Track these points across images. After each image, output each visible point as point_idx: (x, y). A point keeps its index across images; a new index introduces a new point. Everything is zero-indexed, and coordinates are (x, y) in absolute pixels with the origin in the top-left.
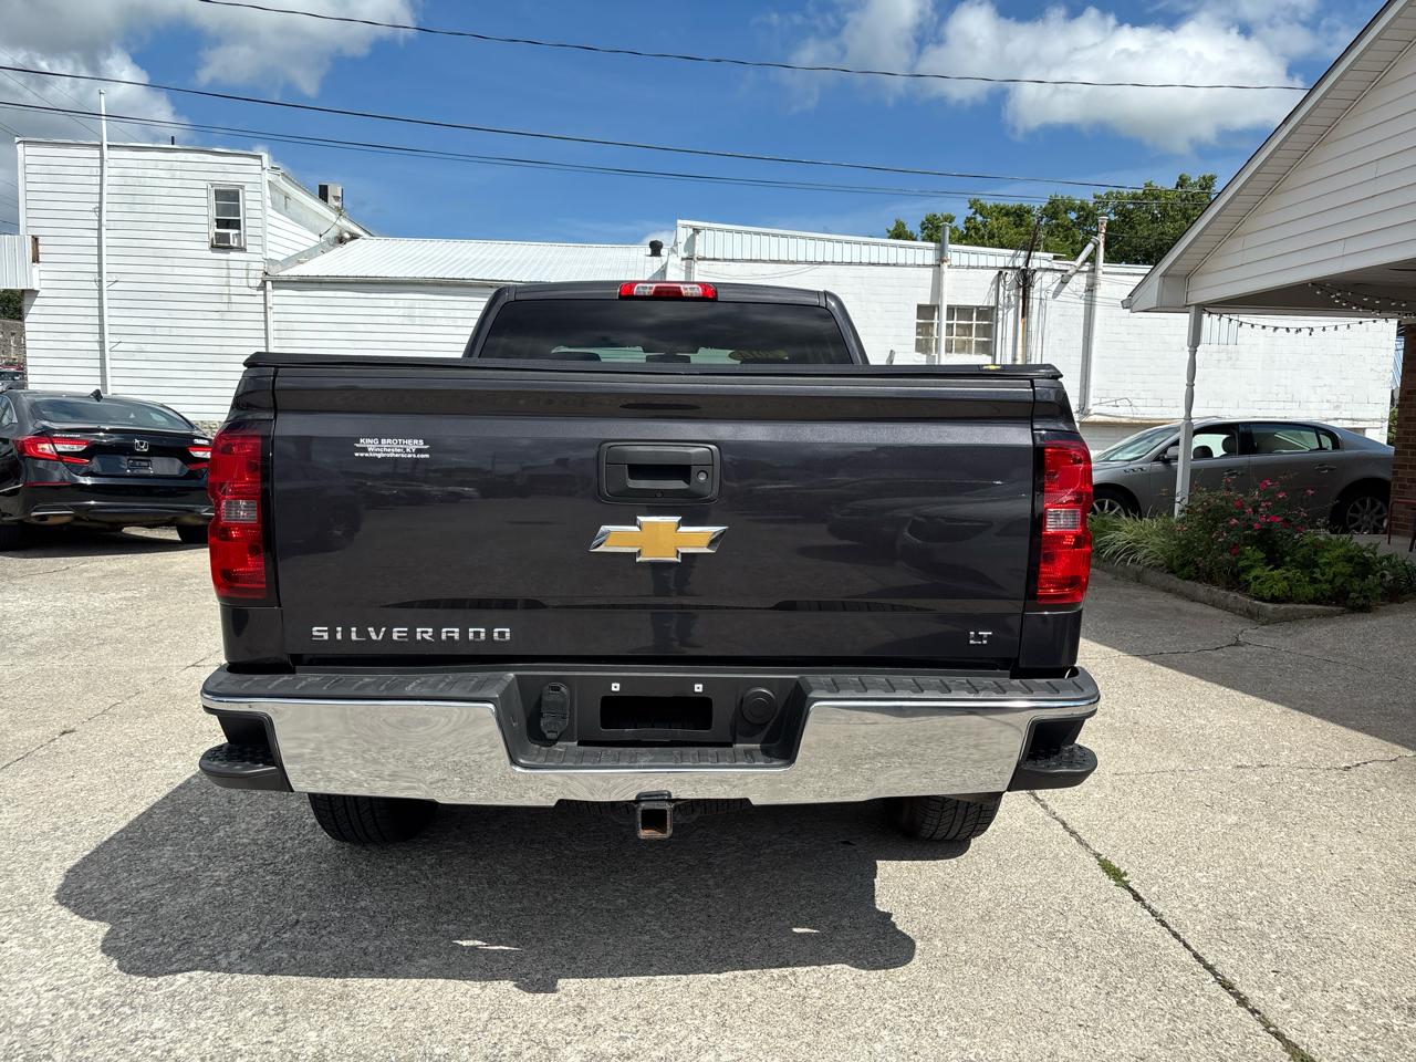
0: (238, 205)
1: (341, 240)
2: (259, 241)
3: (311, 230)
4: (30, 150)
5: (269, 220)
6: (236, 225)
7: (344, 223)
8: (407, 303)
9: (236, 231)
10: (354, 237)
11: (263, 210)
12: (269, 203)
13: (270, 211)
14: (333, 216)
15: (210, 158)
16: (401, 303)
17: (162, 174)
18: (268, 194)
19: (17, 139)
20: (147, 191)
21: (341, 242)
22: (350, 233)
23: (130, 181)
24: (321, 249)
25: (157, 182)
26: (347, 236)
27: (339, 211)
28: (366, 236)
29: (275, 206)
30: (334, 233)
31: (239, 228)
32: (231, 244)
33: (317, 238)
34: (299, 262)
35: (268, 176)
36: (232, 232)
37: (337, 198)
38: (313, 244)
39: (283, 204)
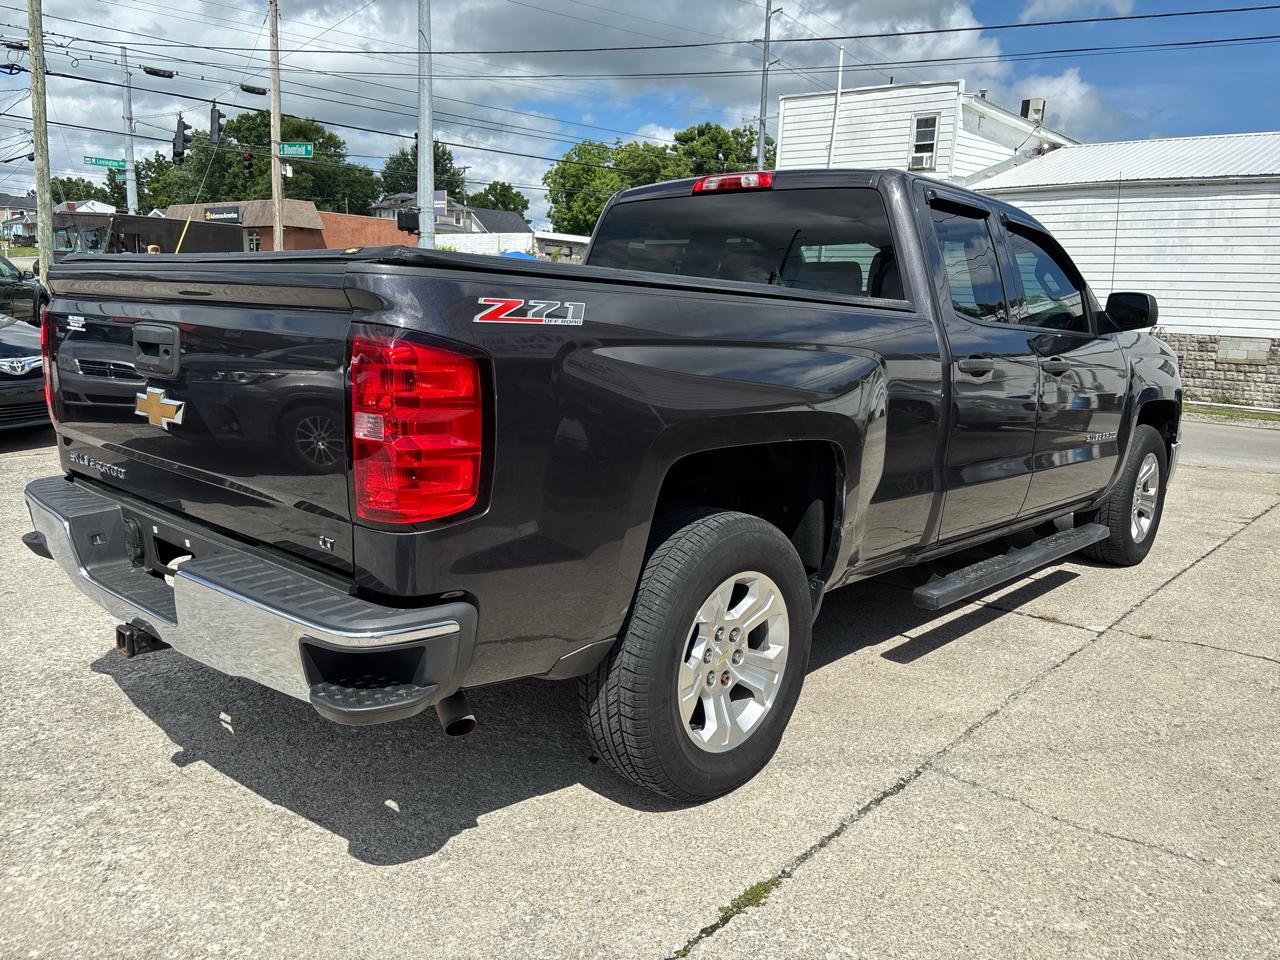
0: (934, 131)
1: (1040, 152)
2: (946, 161)
3: (1006, 145)
4: (789, 104)
5: (959, 140)
6: (929, 148)
7: (1043, 134)
8: (1075, 209)
9: (929, 154)
10: (1055, 147)
11: (954, 132)
12: (960, 124)
13: (961, 132)
14: (1030, 129)
15: (916, 91)
16: (1069, 210)
17: (878, 111)
18: (961, 116)
19: (781, 97)
20: (866, 127)
21: (1039, 153)
22: (1048, 143)
23: (854, 121)
24: (1016, 162)
25: (873, 119)
26: (1046, 146)
27: (1038, 124)
28: (1069, 145)
29: (967, 126)
30: (1033, 144)
31: (932, 151)
32: (924, 166)
33: (1012, 152)
34: (987, 177)
35: (962, 100)
36: (926, 155)
37: (1037, 111)
38: (1005, 158)
39: (976, 124)
